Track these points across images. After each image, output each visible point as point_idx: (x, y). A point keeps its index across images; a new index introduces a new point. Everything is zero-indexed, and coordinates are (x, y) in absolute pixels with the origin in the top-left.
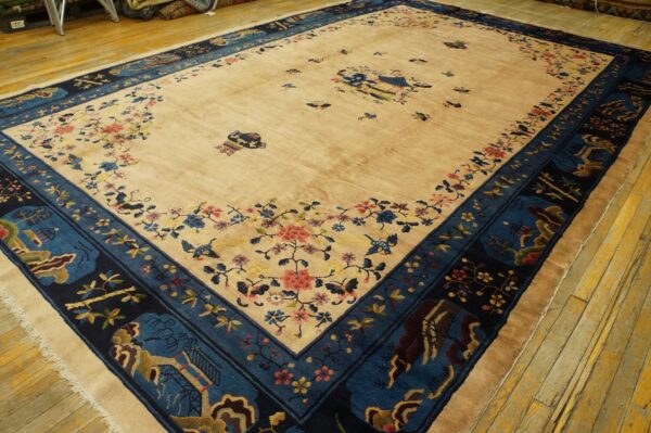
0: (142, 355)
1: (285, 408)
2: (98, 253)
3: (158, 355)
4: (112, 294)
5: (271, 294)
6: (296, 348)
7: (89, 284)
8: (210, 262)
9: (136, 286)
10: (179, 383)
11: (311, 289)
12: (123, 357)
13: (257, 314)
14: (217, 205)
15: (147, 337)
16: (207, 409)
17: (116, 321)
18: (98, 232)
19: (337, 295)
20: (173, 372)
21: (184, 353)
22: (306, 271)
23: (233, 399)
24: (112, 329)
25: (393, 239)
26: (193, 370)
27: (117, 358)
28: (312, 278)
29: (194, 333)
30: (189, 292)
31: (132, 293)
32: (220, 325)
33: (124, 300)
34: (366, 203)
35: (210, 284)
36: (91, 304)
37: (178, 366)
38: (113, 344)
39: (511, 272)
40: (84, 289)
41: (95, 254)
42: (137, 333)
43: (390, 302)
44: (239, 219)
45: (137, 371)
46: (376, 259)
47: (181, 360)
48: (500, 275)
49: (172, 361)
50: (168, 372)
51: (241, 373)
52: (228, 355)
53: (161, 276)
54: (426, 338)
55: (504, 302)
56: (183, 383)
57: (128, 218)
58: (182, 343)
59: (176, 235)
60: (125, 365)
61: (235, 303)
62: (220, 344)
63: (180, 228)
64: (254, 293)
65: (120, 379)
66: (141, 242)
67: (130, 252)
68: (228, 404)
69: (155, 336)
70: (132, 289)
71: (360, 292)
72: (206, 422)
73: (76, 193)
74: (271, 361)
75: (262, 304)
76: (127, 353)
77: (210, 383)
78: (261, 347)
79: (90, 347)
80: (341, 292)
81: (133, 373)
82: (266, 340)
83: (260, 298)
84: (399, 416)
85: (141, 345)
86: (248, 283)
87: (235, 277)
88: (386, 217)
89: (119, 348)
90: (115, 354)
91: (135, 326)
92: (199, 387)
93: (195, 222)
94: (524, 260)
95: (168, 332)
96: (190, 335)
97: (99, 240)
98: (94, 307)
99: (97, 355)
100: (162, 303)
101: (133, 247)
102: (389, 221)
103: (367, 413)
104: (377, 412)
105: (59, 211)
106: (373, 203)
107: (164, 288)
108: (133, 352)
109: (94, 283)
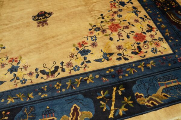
0: (154, 96)
2: (80, 95)
3: (157, 91)
4: (114, 97)
5: (143, 47)
7: (101, 104)
8: (114, 56)
10: (172, 89)
11: (146, 36)
12: (152, 103)
13: (150, 55)
15: (146, 92)
17: (131, 100)
18: (64, 90)
19: (152, 32)
20: (167, 89)
21: (159, 83)
22: (136, 33)
24: (135, 103)
26: (168, 83)
27: (152, 106)
28: (141, 33)
29: (152, 76)
30: (128, 70)
31: (118, 89)
32: (150, 67)
33: (120, 93)
35: (127, 62)
36: (115, 107)
37: (164, 87)
38: (144, 105)
40: (103, 108)
41: (81, 96)
42: (142, 95)
44: (94, 38)
45: (162, 101)
46: (141, 15)
47: (162, 85)
49: (161, 88)
50: (165, 90)
51: (175, 70)
52: (166, 70)
53: (113, 76)
56: (173, 88)
58: (154, 82)
59: (89, 62)
60: (157, 104)
61: (142, 58)
62: (160, 70)
63: (85, 58)
64: (140, 51)
65: (164, 107)
66: (85, 75)
67: (88, 82)
69: (147, 89)
70: (115, 89)
73: (24, 90)
74: (173, 60)
75: (147, 51)
76: (151, 102)
77: (176, 80)
78: (166, 60)
79: (142, 114)
80: (152, 30)
81: (162, 103)
82: (164, 57)
83: (143, 51)
85: (149, 95)
86: (133, 51)
88: (122, 4)
89: (147, 103)
90: (150, 106)
91: (137, 94)
92: (177, 84)
95: (147, 84)
98: (117, 106)
99: (147, 113)
100: (130, 81)
101: (86, 80)
105: (32, 102)
106: (112, 3)
107: (121, 77)
108: (151, 99)
109: (101, 102)
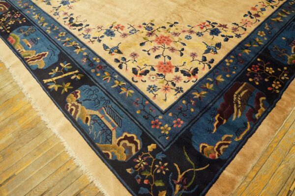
0: (82, 109)
1: (156, 142)
2: (59, 51)
3: (89, 109)
4: (66, 75)
5: (150, 75)
6: (164, 107)
7: (55, 69)
8: (118, 56)
9: (79, 70)
10: (100, 125)
11: (172, 73)
12: (72, 110)
13: (142, 87)
14: (122, 24)
15: (84, 98)
16: (115, 140)
17: (68, 89)
18: (59, 40)
19: (186, 77)
20: (97, 119)
21: (103, 108)
22: (170, 62)
23: (129, 135)
24: (66, 94)
25: (219, 45)
26: (108, 118)
27: (69, 110)
28: (173, 67)
29: (109, 97)
30: (106, 73)
31: (77, 74)
32: (122, 92)
33: (73, 78)
34: (204, 23)
35: (117, 69)
36: (56, 80)
37: (100, 116)
38: (67, 103)
39: (285, 68)
40: (52, 72)
42: (79, 97)
43: (216, 82)
44: (134, 32)
45: (79, 118)
46: (209, 57)
47: (102, 112)
48: (279, 69)
49: (97, 113)
50: (95, 119)
51: (133, 121)
52: (126, 110)
53: (92, 64)
54: (235, 105)
55: (280, 86)
56: (103, 125)
57: (75, 31)
58: (102, 103)
59: (100, 41)
60: (73, 115)
61: (130, 80)
62: (122, 104)
63: (102, 37)
64: (141, 74)
65: (71, 122)
66: (82, 45)
67: (76, 50)
68: (126, 138)
69: (88, 98)
70: (77, 71)
71: (200, 75)
72: (114, 148)
73: (48, 18)
74: (149, 114)
75: (145, 81)
76: (73, 107)
77: (117, 126)
78: (144, 106)
79: (56, 104)
80: (189, 75)
81: (77, 119)
82: (147, 102)
83: (144, 78)
84: (218, 149)
85: (81, 103)
86: (138, 68)
87: (131, 65)
88: (215, 32)
89: (70, 105)
90: (68, 108)
91: (78, 92)
92: (111, 128)
93: (110, 33)
94: (293, 61)
95: (94, 96)
96: (107, 98)
97: (60, 44)
98: (58, 82)
99: (59, 108)
100: (92, 80)
101: (77, 48)
102: (217, 34)
103: (201, 147)
104: (206, 147)
105: (40, 29)
106: (207, 23)
107: (93, 71)
108: (77, 107)
109: (57, 68)
